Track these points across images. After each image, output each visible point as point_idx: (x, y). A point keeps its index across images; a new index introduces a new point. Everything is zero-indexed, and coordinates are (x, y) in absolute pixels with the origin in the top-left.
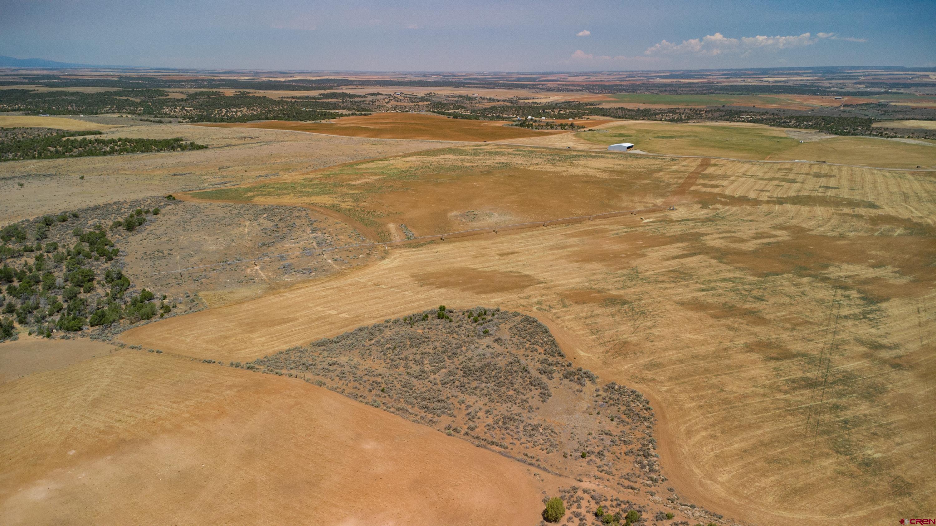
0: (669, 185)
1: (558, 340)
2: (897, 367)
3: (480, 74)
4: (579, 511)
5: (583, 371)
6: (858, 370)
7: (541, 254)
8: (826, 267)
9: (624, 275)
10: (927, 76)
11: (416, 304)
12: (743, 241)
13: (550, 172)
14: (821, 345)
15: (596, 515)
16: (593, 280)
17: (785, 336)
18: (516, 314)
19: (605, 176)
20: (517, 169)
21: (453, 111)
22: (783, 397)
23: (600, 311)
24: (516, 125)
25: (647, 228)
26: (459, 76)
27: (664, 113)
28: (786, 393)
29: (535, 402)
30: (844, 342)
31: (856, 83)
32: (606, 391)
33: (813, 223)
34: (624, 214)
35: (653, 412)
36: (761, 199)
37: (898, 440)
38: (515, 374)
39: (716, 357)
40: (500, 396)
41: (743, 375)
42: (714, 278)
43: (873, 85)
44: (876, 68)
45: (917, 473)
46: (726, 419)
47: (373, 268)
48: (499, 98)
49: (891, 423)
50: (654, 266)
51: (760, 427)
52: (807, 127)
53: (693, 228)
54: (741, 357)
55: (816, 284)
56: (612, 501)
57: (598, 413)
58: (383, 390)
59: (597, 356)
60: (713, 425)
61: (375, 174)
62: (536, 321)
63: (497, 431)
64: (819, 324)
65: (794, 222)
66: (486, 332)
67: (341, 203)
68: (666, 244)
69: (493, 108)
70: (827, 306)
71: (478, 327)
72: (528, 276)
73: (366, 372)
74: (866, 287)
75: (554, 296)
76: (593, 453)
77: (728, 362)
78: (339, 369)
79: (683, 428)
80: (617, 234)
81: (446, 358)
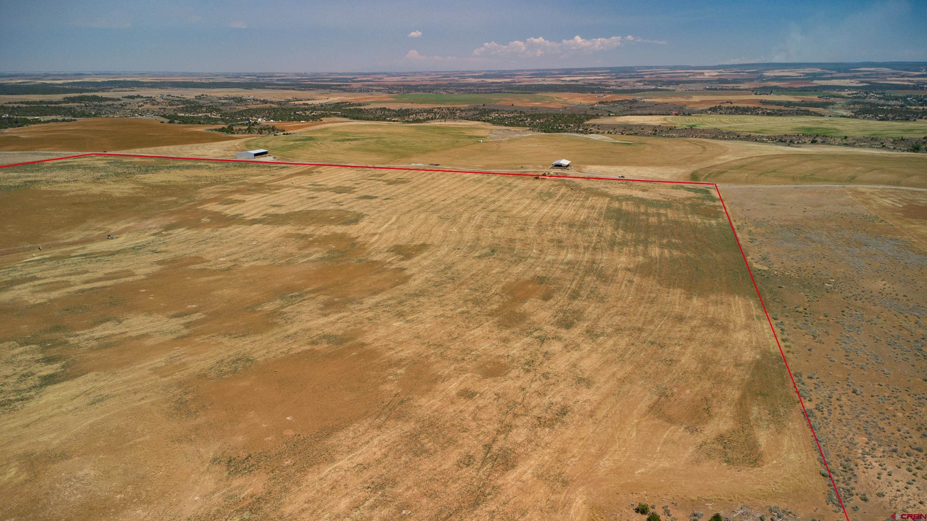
10: (702, 74)
31: (637, 82)
43: (651, 82)
48: (275, 100)
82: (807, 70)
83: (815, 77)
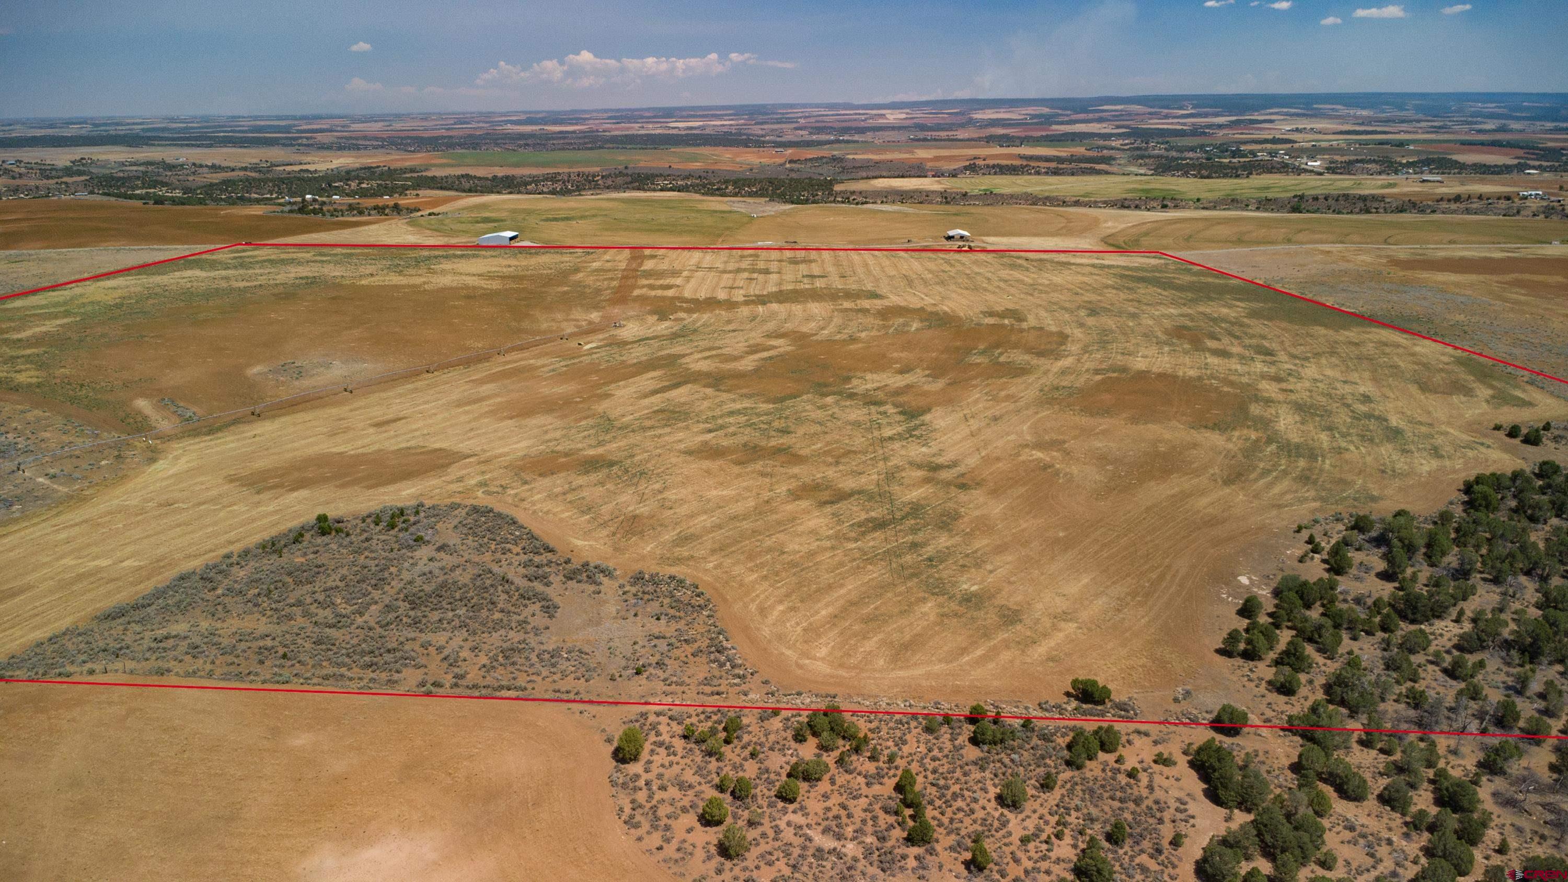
0: (598, 291)
1: (537, 532)
2: (963, 487)
3: (172, 120)
4: (660, 738)
5: (592, 565)
6: (924, 499)
7: (446, 415)
8: (848, 379)
9: (593, 427)
10: (882, 116)
11: (265, 521)
12: (736, 358)
13: (403, 286)
14: (875, 477)
15: (685, 737)
16: (550, 441)
17: (831, 473)
18: (454, 507)
19: (495, 285)
20: (340, 286)
21: (144, 191)
22: (854, 545)
23: (581, 480)
24: (291, 211)
25: (594, 356)
26: (128, 124)
27: (539, 181)
28: (856, 540)
29: (540, 620)
30: (899, 469)
31: (796, 129)
32: (633, 584)
33: (813, 325)
34: (550, 340)
35: (707, 596)
36: (735, 299)
37: (989, 567)
38: (492, 591)
39: (760, 513)
40: (483, 624)
41: (800, 529)
42: (718, 412)
43: (819, 130)
44: (818, 106)
45: (1019, 598)
46: (800, 585)
47: (139, 480)
48: (232, 165)
49: (976, 552)
50: (631, 408)
51: (842, 586)
52: (750, 195)
53: (661, 348)
54: (789, 507)
55: (843, 403)
56: (697, 715)
57: (636, 615)
58: (284, 656)
59: (602, 541)
60: (788, 595)
61: (55, 316)
62: (491, 511)
63: (501, 670)
64: (865, 453)
65: (789, 326)
66: (419, 540)
67: (13, 375)
68: (633, 375)
69: (225, 182)
70: (866, 429)
71: (401, 535)
72: (441, 449)
73: (238, 637)
74: (901, 399)
75: (501, 471)
76: (650, 665)
77: (774, 517)
78: (185, 643)
79: (753, 607)
80: (553, 370)
81: (369, 588)
82: (1031, 110)
83: (1048, 120)
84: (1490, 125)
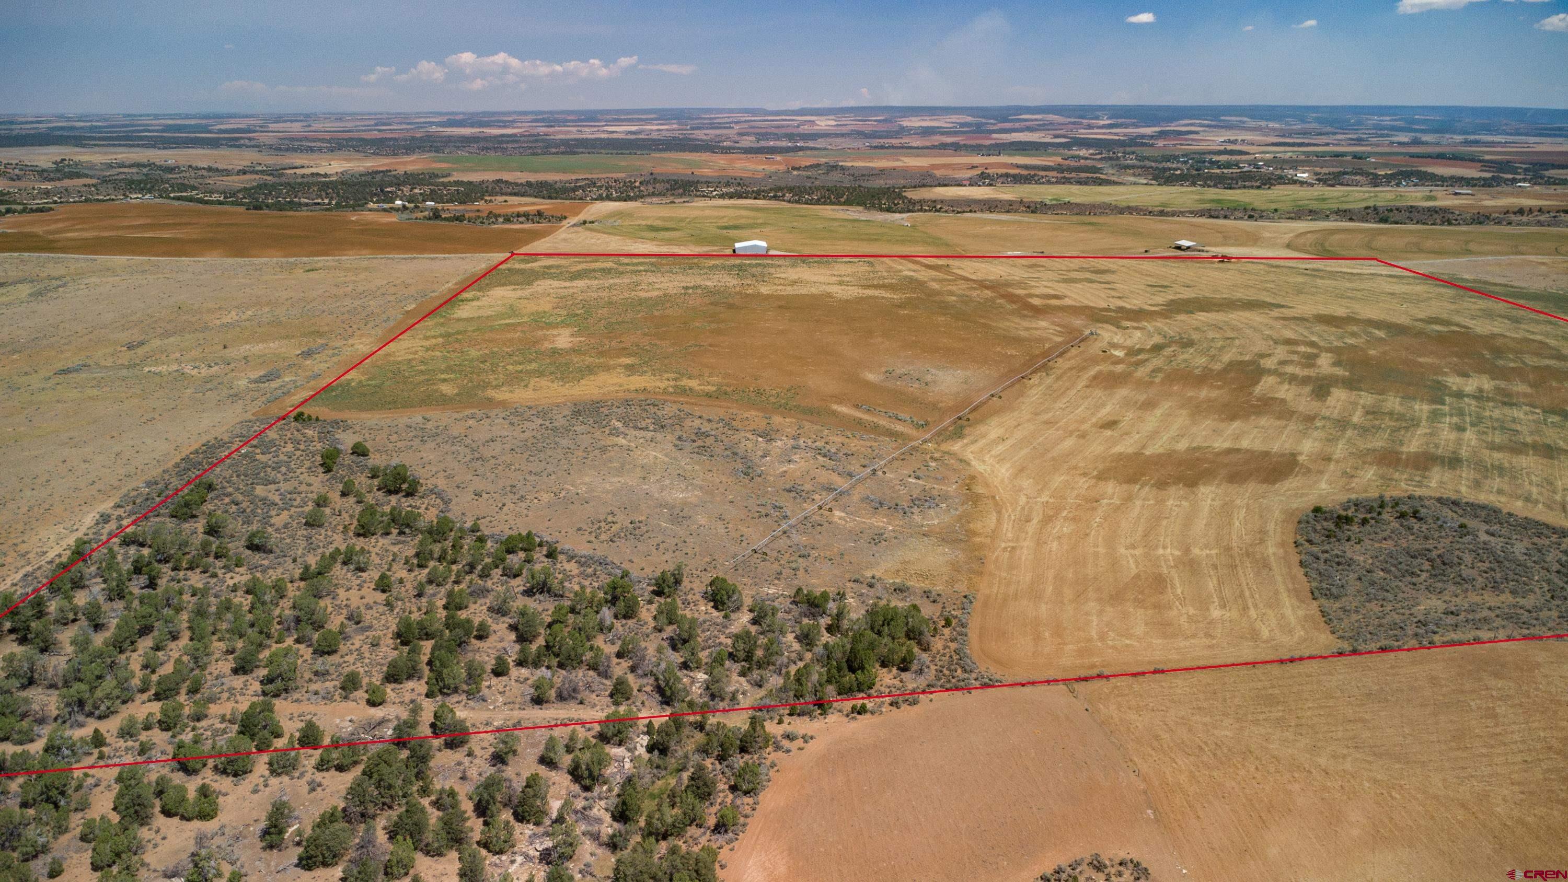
10: (812, 123)
66: (1463, 526)
83: (979, 129)
84: (1404, 137)
